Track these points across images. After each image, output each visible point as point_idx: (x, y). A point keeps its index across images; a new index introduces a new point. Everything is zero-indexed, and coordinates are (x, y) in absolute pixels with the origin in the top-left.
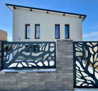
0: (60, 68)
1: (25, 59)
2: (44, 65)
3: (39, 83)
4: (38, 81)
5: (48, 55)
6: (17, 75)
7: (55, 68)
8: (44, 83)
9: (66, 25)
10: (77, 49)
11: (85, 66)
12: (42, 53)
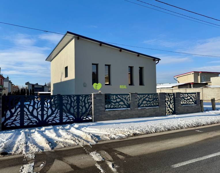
0: (161, 106)
1: (146, 102)
2: (154, 105)
3: (154, 113)
4: (153, 112)
5: (155, 100)
6: (145, 110)
7: (158, 106)
8: (155, 113)
9: (139, 67)
10: (166, 97)
11: (169, 104)
12: (153, 99)
